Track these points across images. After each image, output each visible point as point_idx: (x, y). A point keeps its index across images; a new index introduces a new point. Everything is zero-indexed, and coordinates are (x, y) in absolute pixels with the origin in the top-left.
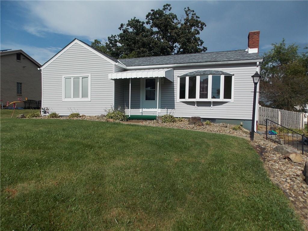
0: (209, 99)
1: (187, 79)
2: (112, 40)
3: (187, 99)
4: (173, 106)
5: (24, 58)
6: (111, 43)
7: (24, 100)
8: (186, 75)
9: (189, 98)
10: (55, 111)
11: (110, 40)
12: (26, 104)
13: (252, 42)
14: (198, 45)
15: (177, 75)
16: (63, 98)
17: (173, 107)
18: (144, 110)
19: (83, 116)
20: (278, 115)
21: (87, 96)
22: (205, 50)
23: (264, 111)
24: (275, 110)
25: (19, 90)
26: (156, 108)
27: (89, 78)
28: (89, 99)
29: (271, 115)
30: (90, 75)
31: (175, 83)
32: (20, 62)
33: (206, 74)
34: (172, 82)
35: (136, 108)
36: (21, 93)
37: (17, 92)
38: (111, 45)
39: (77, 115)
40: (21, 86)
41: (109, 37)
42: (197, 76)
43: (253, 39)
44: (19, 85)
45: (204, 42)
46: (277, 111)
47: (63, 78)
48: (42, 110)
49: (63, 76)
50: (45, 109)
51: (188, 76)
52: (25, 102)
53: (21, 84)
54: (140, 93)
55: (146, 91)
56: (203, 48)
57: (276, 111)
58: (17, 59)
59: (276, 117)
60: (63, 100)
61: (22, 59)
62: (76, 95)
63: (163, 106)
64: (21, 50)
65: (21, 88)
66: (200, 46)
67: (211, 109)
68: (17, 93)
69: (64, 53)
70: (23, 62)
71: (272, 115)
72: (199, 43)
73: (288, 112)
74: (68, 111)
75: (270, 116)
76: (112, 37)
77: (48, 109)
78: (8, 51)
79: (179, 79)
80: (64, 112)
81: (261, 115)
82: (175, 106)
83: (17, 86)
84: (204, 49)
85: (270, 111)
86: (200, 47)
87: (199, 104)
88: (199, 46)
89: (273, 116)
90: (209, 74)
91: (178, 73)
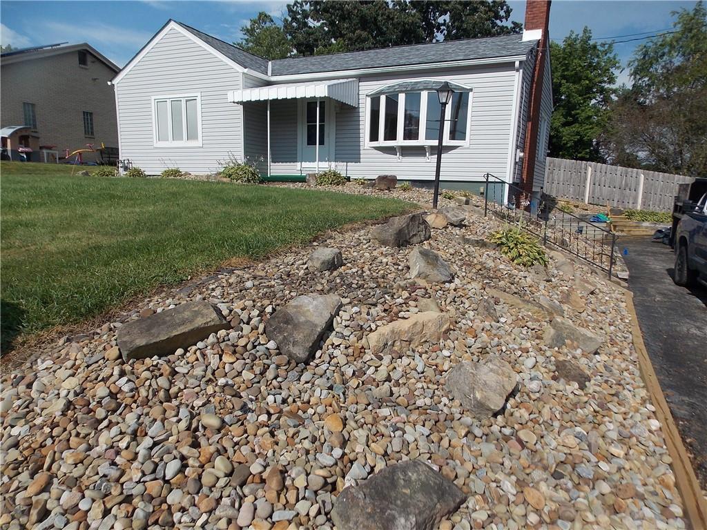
0: (422, 141)
1: (383, 99)
2: (296, 13)
3: (382, 142)
4: (356, 156)
5: (94, 59)
6: (294, 19)
7: (99, 148)
8: (381, 93)
9: (386, 139)
10: (140, 166)
11: (293, 11)
12: (104, 156)
13: (532, 16)
14: (500, 18)
15: (366, 92)
16: (155, 141)
17: (356, 159)
18: (305, 164)
19: (186, 174)
20: (637, 184)
21: (195, 137)
22: (517, 30)
23: (604, 174)
24: (632, 172)
25: (88, 127)
26: (314, 161)
27: (199, 99)
28: (198, 143)
29: (622, 183)
30: (199, 94)
31: (361, 110)
32: (86, 69)
33: (417, 88)
34: (356, 108)
35: (290, 162)
36: (92, 133)
37: (85, 131)
38: (294, 24)
39: (176, 173)
40: (91, 120)
41: (288, 6)
42: (422, 92)
43: (534, 9)
44: (88, 116)
45: (511, 10)
46: (637, 173)
47: (153, 101)
48: (120, 165)
49: (153, 98)
50: (126, 162)
51: (384, 93)
52: (102, 152)
53: (91, 114)
54: (296, 131)
55: (308, 126)
56: (513, 26)
57: (634, 175)
58: (80, 63)
59: (633, 188)
60: (155, 146)
61: (89, 63)
62: (177, 136)
63: (338, 156)
64: (86, 45)
65: (92, 124)
66: (504, 20)
67: (429, 161)
68: (85, 133)
69: (152, 50)
70: (93, 69)
71: (624, 182)
72: (502, 13)
73: (663, 177)
74: (160, 166)
75: (617, 186)
76: (295, 4)
77: (131, 163)
78: (62, 46)
79: (369, 100)
80: (153, 168)
81: (597, 184)
82: (361, 156)
83: (84, 118)
84: (514, 28)
85: (619, 173)
86: (504, 23)
87: (406, 151)
88: (502, 21)
89: (626, 185)
90: (422, 90)
91: (369, 88)
